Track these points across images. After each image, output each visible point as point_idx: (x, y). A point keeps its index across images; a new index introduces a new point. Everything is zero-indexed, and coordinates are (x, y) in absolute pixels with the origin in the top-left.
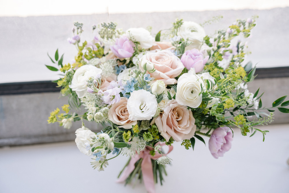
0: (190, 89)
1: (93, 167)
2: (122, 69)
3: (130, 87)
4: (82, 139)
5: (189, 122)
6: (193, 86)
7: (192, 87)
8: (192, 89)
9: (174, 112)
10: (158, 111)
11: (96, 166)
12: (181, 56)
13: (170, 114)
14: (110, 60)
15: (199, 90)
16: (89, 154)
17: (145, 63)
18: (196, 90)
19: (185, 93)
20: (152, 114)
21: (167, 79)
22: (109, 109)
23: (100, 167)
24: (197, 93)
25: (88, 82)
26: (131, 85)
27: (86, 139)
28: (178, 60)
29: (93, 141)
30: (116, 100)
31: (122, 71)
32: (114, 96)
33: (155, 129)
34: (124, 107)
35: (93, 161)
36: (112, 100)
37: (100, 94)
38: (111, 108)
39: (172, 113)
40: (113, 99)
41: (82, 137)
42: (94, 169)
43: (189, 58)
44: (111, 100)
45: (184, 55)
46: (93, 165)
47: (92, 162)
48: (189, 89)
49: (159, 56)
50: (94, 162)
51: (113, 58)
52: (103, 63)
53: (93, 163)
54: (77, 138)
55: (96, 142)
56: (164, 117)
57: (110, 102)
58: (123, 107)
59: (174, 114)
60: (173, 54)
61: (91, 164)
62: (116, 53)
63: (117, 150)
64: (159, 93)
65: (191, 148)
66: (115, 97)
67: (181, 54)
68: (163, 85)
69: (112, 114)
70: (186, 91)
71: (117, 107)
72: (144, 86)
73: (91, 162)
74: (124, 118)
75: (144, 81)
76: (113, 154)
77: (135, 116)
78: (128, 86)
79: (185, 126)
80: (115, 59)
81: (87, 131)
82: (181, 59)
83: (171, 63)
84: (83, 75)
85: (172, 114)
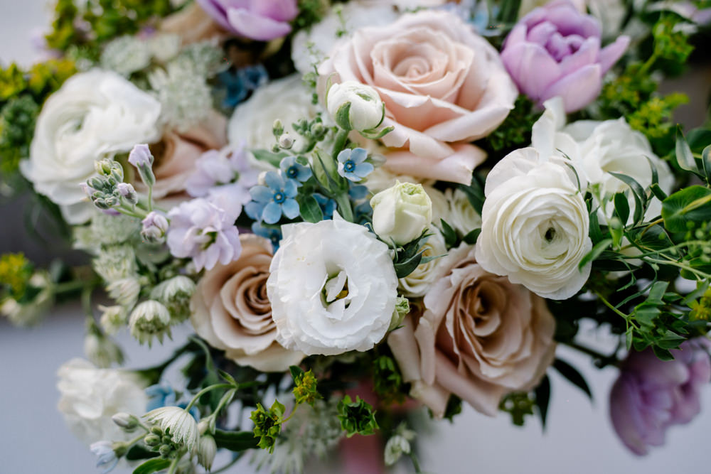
0: (540, 227)
2: (250, 85)
3: (281, 199)
5: (530, 337)
6: (553, 212)
7: (548, 217)
8: (550, 222)
9: (469, 300)
10: (401, 315)
12: (505, 35)
13: (450, 317)
14: (197, 48)
15: (580, 229)
17: (343, 102)
18: (567, 228)
19: (518, 242)
20: (374, 331)
21: (441, 159)
24: (571, 239)
25: (96, 187)
26: (282, 189)
28: (489, 58)
30: (223, 249)
31: (249, 94)
32: (213, 234)
33: (387, 373)
36: (206, 249)
37: (151, 232)
38: (204, 281)
39: (460, 306)
40: (209, 244)
43: (538, 54)
44: (202, 247)
45: (517, 36)
48: (534, 226)
49: (404, 41)
51: (208, 34)
52: (164, 66)
56: (427, 327)
59: (467, 312)
60: (467, 29)
62: (221, 19)
64: (407, 237)
65: (532, 421)
66: (218, 239)
67: (501, 27)
68: (424, 208)
69: (207, 303)
70: (520, 232)
72: (340, 195)
75: (341, 178)
77: (304, 339)
79: (514, 356)
80: (215, 41)
82: (506, 53)
83: (459, 85)
84: (79, 127)
85: (462, 312)
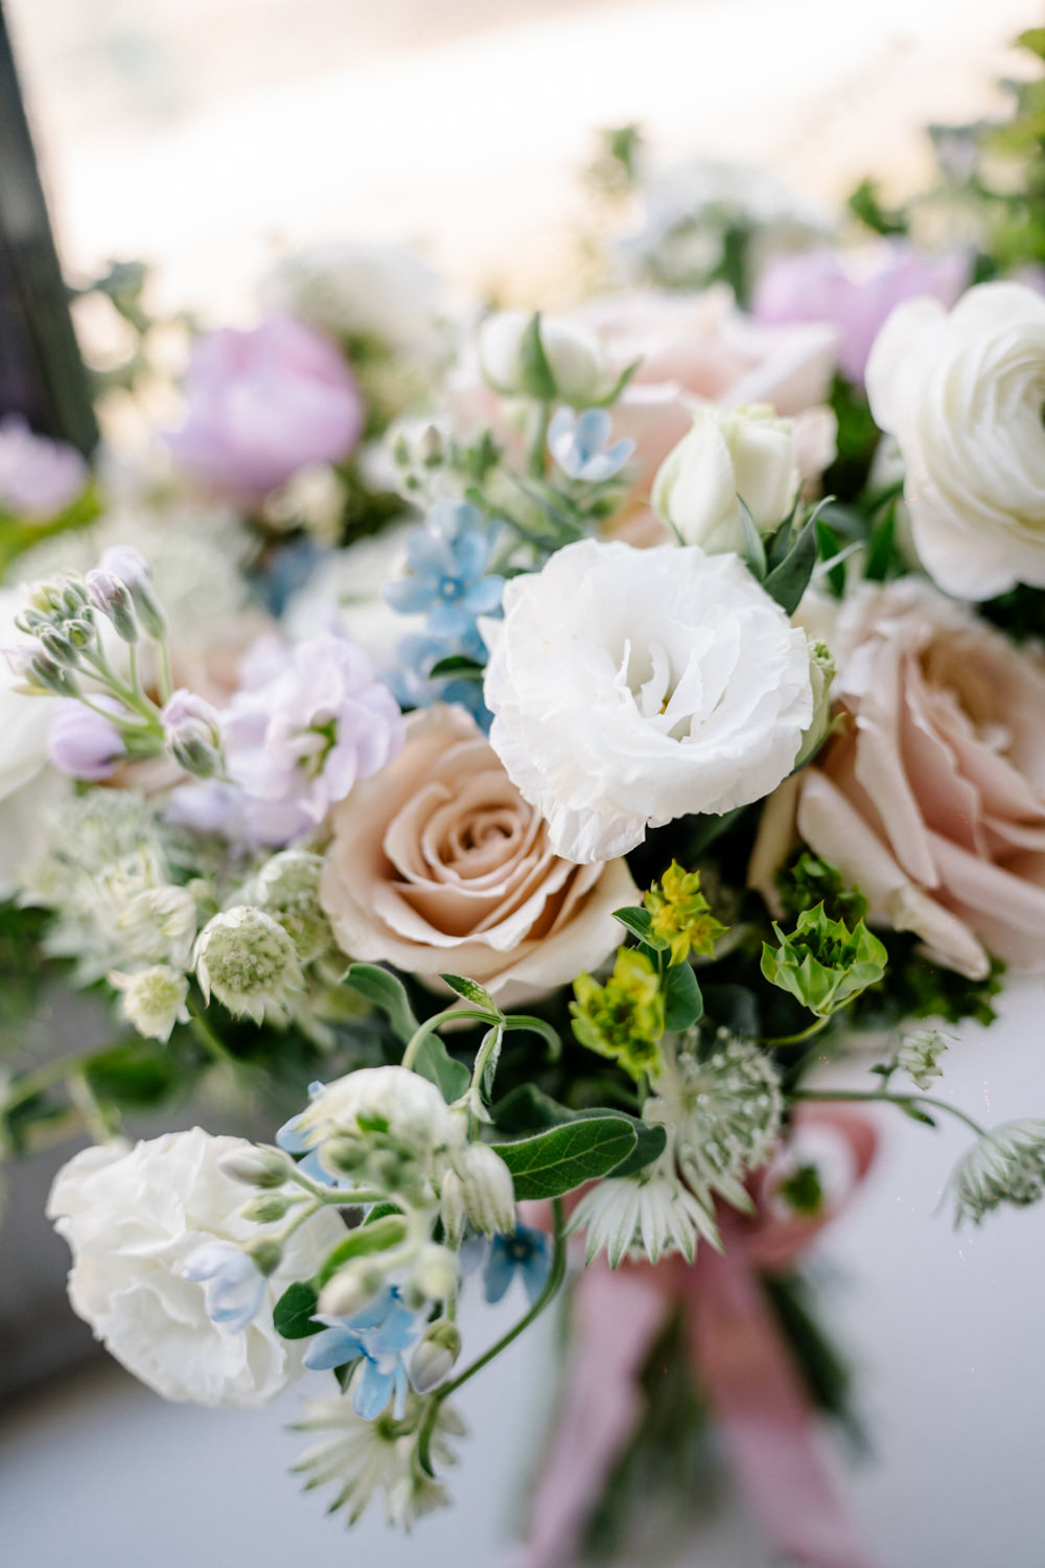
1: (334, 1508)
3: (450, 589)
4: (144, 1249)
10: (826, 677)
11: (357, 1495)
16: (260, 1384)
22: (315, 858)
23: (404, 1487)
26: (453, 571)
27: (178, 1233)
29: (271, 1214)
30: (363, 751)
32: (327, 730)
34: (454, 799)
35: (315, 1447)
36: (320, 770)
37: (187, 733)
40: (324, 754)
41: (131, 1232)
42: (353, 1520)
44: (308, 768)
46: (330, 1491)
47: (311, 1464)
50: (327, 1455)
53: (323, 1468)
54: (80, 1260)
55: (293, 1214)
56: (878, 758)
57: (310, 795)
58: (442, 803)
61: (311, 1486)
63: (519, 1251)
66: (344, 733)
71: (393, 813)
73: (298, 1470)
74: (500, 890)
76: (494, 1295)
78: (433, 584)
81: (166, 1150)
